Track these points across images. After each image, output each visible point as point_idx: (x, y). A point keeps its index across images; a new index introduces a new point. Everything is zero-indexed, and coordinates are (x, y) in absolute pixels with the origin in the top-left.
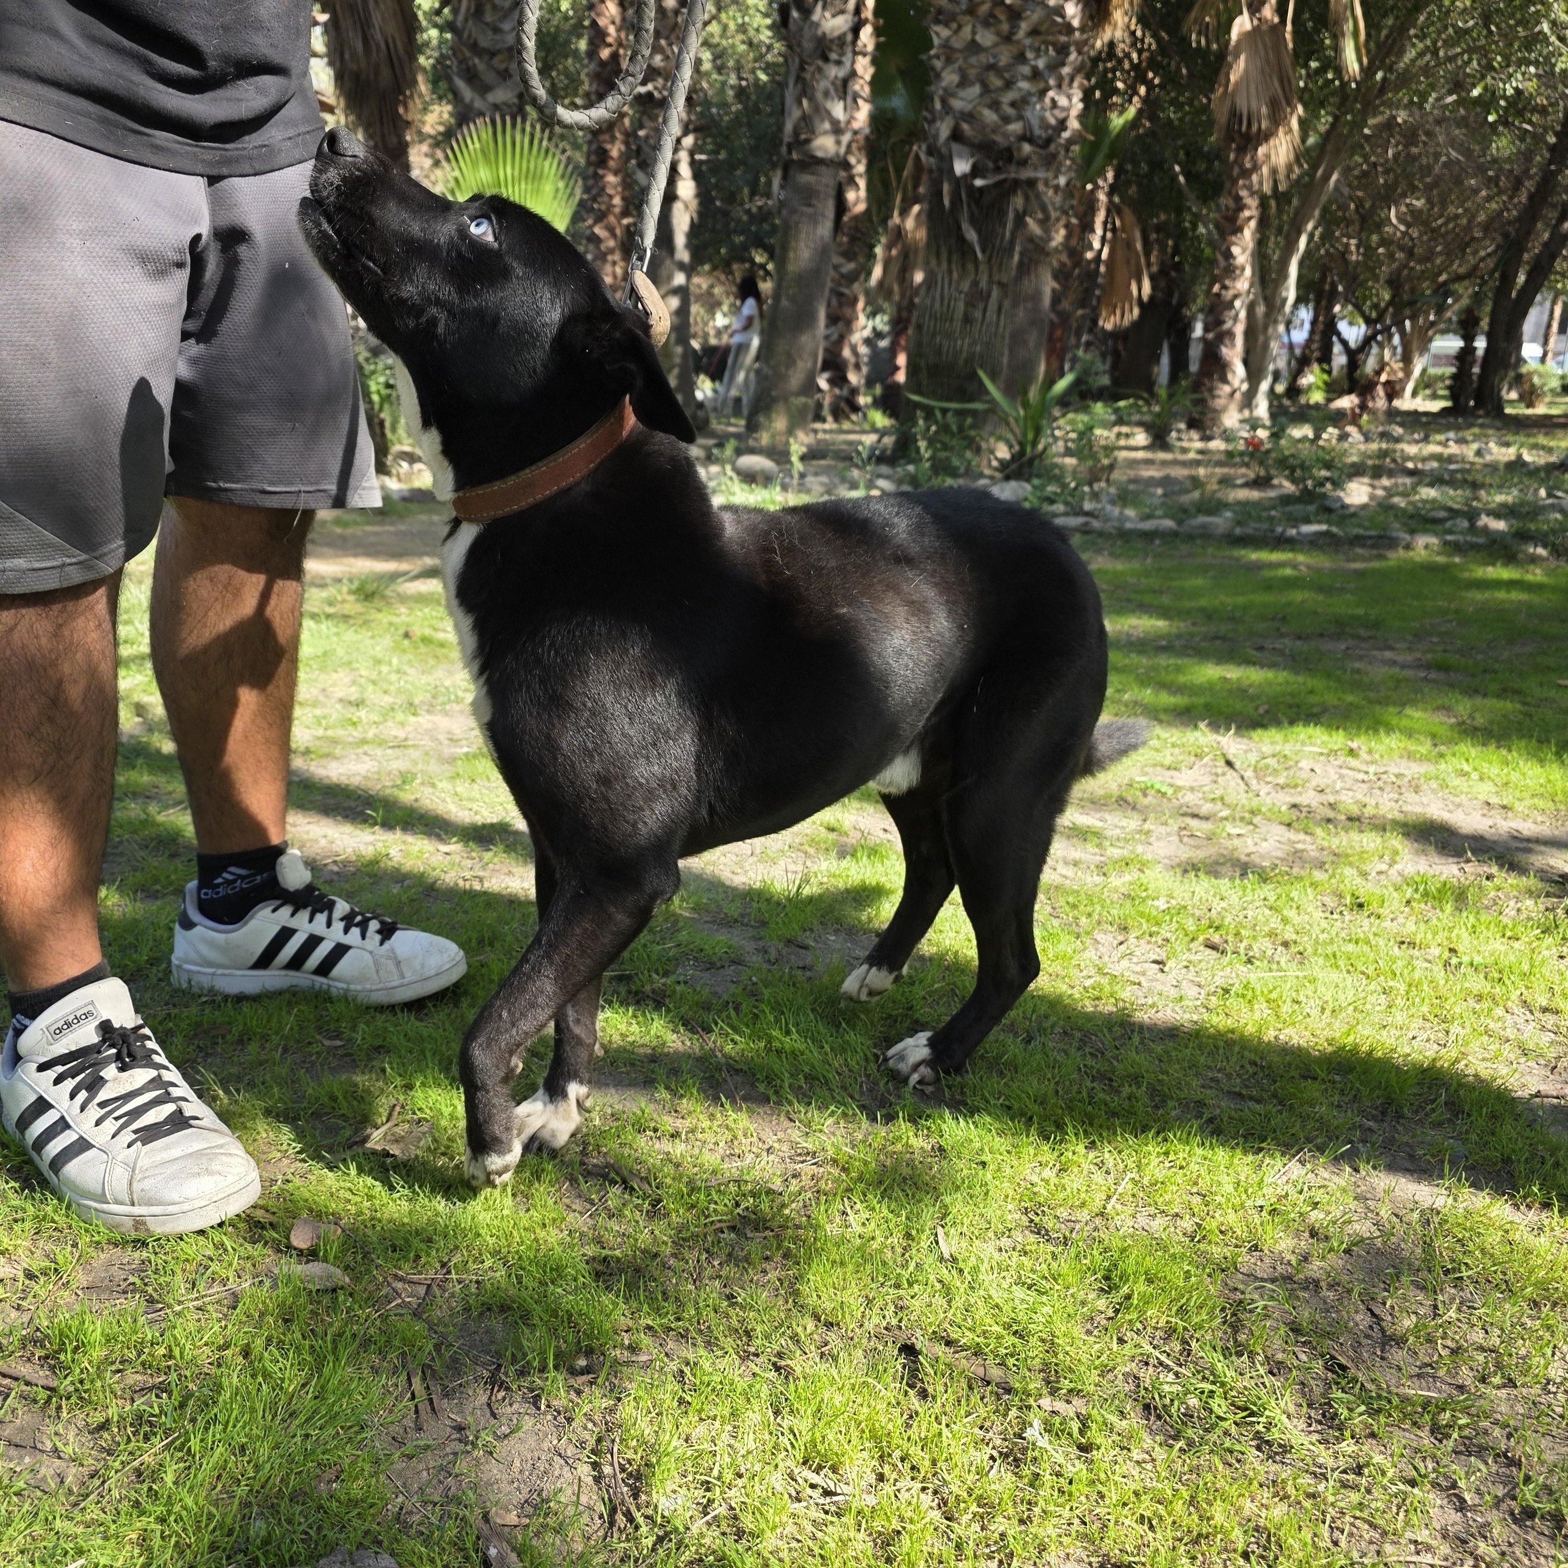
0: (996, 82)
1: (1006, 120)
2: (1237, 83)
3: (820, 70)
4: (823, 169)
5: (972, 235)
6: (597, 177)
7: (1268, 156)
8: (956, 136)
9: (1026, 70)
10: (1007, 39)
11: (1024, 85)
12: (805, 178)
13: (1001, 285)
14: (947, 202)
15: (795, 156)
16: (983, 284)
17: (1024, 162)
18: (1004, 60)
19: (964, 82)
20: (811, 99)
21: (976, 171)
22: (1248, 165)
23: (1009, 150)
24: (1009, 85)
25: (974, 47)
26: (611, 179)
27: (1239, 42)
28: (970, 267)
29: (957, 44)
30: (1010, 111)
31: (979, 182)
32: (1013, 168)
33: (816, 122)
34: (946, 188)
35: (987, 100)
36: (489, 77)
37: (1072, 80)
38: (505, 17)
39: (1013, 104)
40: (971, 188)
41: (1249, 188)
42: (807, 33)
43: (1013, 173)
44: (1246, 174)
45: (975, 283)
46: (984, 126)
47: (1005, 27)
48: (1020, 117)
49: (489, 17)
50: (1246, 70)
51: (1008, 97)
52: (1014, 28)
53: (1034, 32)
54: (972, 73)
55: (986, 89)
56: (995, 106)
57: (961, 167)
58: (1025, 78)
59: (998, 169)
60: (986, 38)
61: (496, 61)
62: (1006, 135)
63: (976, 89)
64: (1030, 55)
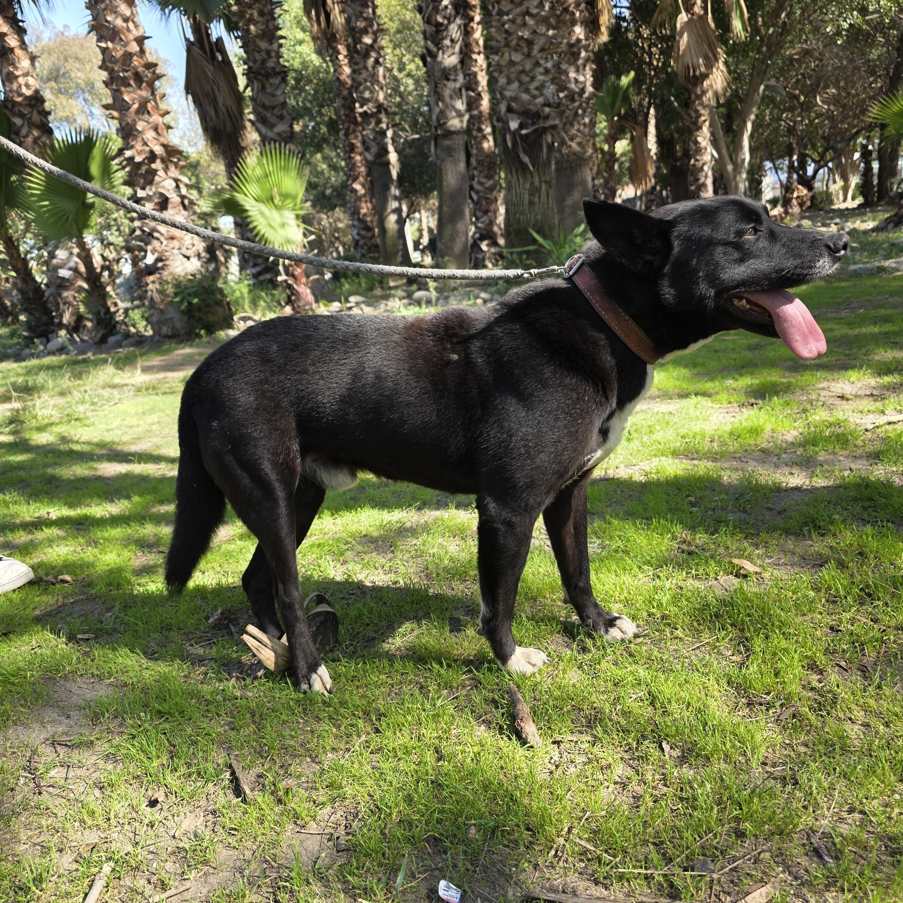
0: (526, 79)
1: (534, 97)
2: (684, 51)
3: (445, 86)
4: (455, 136)
5: (526, 159)
6: (350, 158)
7: (711, 86)
8: (510, 110)
9: (541, 70)
10: (529, 56)
11: (541, 78)
12: (447, 143)
13: (546, 182)
14: (509, 144)
15: (439, 132)
16: (537, 183)
17: (547, 117)
18: (528, 67)
19: (510, 81)
20: (443, 102)
21: (522, 126)
22: (699, 92)
23: (537, 112)
24: (533, 79)
25: (512, 63)
26: (358, 158)
27: (682, 28)
28: (528, 176)
29: (503, 63)
30: (536, 93)
31: (524, 132)
32: (541, 121)
33: (448, 113)
34: (508, 138)
35: (523, 89)
36: (273, 120)
37: (585, 66)
38: (277, 88)
39: (537, 89)
40: (521, 136)
41: (702, 104)
42: (436, 68)
43: (541, 124)
44: (699, 97)
45: (532, 184)
46: (523, 103)
47: (526, 50)
48: (542, 94)
49: (269, 90)
50: (688, 42)
51: (533, 86)
52: (530, 50)
53: (542, 50)
54: (513, 76)
55: (521, 83)
56: (527, 91)
57: (514, 125)
58: (541, 74)
59: (534, 123)
60: (517, 57)
61: (276, 111)
62: (535, 105)
63: (516, 85)
64: (542, 62)
